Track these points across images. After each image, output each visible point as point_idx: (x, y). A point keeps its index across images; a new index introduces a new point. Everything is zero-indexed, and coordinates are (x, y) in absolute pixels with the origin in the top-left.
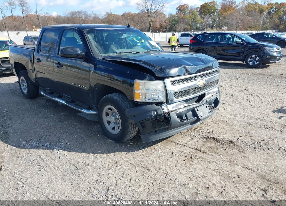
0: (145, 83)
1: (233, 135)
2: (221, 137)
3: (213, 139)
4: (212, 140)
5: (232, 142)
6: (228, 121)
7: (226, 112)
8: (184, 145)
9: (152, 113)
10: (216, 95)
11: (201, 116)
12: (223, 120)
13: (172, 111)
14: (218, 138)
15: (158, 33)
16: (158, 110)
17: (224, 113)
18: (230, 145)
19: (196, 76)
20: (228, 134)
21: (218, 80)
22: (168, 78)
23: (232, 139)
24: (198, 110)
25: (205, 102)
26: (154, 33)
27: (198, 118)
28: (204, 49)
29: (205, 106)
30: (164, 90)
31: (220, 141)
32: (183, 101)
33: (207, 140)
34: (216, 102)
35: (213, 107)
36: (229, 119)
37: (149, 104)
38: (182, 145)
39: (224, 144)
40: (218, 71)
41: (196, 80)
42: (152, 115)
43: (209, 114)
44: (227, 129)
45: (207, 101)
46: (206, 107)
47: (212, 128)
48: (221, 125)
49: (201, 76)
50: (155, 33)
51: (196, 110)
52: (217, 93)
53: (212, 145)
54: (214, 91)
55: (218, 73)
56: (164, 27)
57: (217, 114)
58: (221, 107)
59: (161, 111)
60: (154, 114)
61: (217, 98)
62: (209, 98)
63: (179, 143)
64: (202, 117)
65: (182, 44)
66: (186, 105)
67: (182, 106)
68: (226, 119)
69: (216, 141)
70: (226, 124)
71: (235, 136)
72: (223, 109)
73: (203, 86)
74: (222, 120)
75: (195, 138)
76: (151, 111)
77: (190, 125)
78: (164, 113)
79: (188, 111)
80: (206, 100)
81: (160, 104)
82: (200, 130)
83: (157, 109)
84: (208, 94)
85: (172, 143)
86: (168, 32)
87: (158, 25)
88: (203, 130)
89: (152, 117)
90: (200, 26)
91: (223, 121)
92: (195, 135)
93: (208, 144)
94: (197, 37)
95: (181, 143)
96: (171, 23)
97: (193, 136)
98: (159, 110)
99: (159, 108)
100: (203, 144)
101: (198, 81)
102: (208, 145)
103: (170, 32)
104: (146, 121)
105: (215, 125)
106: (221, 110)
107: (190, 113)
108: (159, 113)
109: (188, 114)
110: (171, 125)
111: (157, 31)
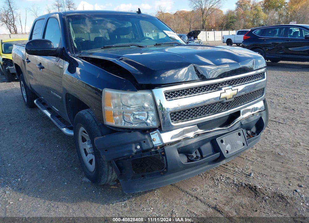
0: (121, 94)
1: (287, 182)
2: (265, 184)
3: (249, 188)
4: (246, 191)
5: (282, 197)
6: (282, 154)
7: (281, 137)
8: (197, 198)
9: (132, 147)
10: (260, 114)
11: (227, 152)
12: (274, 151)
13: (171, 144)
14: (259, 187)
15: (213, 32)
16: (142, 142)
17: (277, 139)
18: (278, 203)
19: (219, 84)
20: (278, 179)
21: (263, 89)
22: (160, 86)
23: (284, 191)
24: (222, 141)
25: (238, 126)
26: (207, 32)
27: (222, 154)
28: (261, 47)
29: (237, 133)
30: (153, 108)
31: (262, 195)
32: (196, 124)
33: (238, 189)
34: (260, 125)
35: (254, 134)
36: (283, 150)
37: (129, 130)
38: (194, 198)
39: (267, 202)
40: (264, 75)
41: (220, 89)
42: (132, 151)
43: (243, 147)
44: (278, 168)
45: (241, 124)
46: (239, 134)
47: (252, 165)
48: (268, 160)
49: (231, 83)
50: (210, 32)
51: (218, 140)
52: (262, 110)
53: (246, 200)
54: (255, 107)
55: (264, 78)
56: (220, 24)
57: (265, 140)
58: (274, 128)
59: (148, 144)
60: (136, 148)
61: (261, 118)
62: (247, 119)
63: (190, 192)
64: (230, 153)
65: (238, 43)
66: (200, 131)
67: (191, 135)
68: (278, 150)
69: (254, 194)
70: (277, 158)
71: (289, 185)
72: (275, 132)
73: (233, 99)
74: (271, 150)
75: (219, 184)
76: (132, 143)
77: (208, 164)
78: (155, 147)
79: (204, 142)
80: (239, 122)
81: (147, 131)
82: (233, 167)
83: (142, 140)
84: (245, 112)
85: (179, 191)
86: (224, 30)
87: (213, 23)
88: (236, 169)
89: (134, 154)
90: (263, 22)
91: (274, 154)
92: (222, 178)
93: (238, 197)
94: (253, 32)
95: (193, 193)
96: (229, 20)
97: (217, 180)
98: (144, 142)
99: (146, 139)
100: (230, 197)
101: (223, 91)
102: (238, 200)
103: (226, 30)
104: (124, 159)
105: (259, 159)
106: (272, 133)
107: (208, 146)
108: (145, 147)
109: (202, 148)
110: (167, 168)
111: (213, 30)
